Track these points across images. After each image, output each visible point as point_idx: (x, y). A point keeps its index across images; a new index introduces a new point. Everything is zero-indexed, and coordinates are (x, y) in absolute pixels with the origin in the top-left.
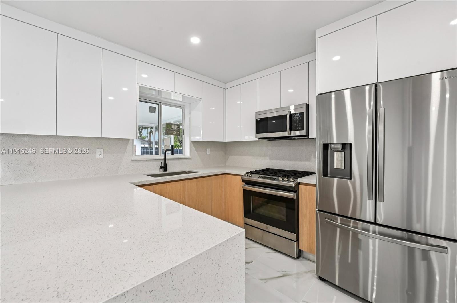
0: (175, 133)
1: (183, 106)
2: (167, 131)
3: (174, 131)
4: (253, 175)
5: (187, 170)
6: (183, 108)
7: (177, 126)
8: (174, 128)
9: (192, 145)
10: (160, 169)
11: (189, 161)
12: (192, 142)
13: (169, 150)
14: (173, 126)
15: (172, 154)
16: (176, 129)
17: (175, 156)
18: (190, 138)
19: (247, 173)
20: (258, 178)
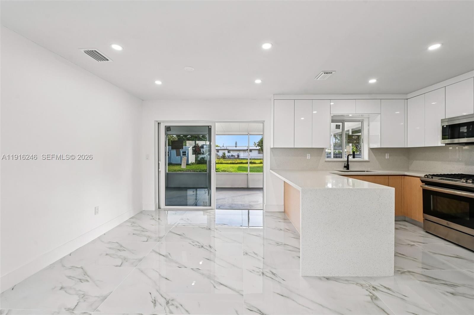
0: (355, 142)
1: (362, 120)
2: (349, 141)
3: (354, 140)
4: (433, 177)
5: (366, 170)
6: (362, 121)
7: (357, 137)
8: (354, 138)
9: (371, 150)
10: (343, 168)
11: (367, 163)
12: (371, 148)
13: (350, 155)
14: (353, 137)
15: (354, 157)
16: (356, 139)
17: (355, 159)
18: (369, 145)
19: (426, 175)
20: (439, 179)
